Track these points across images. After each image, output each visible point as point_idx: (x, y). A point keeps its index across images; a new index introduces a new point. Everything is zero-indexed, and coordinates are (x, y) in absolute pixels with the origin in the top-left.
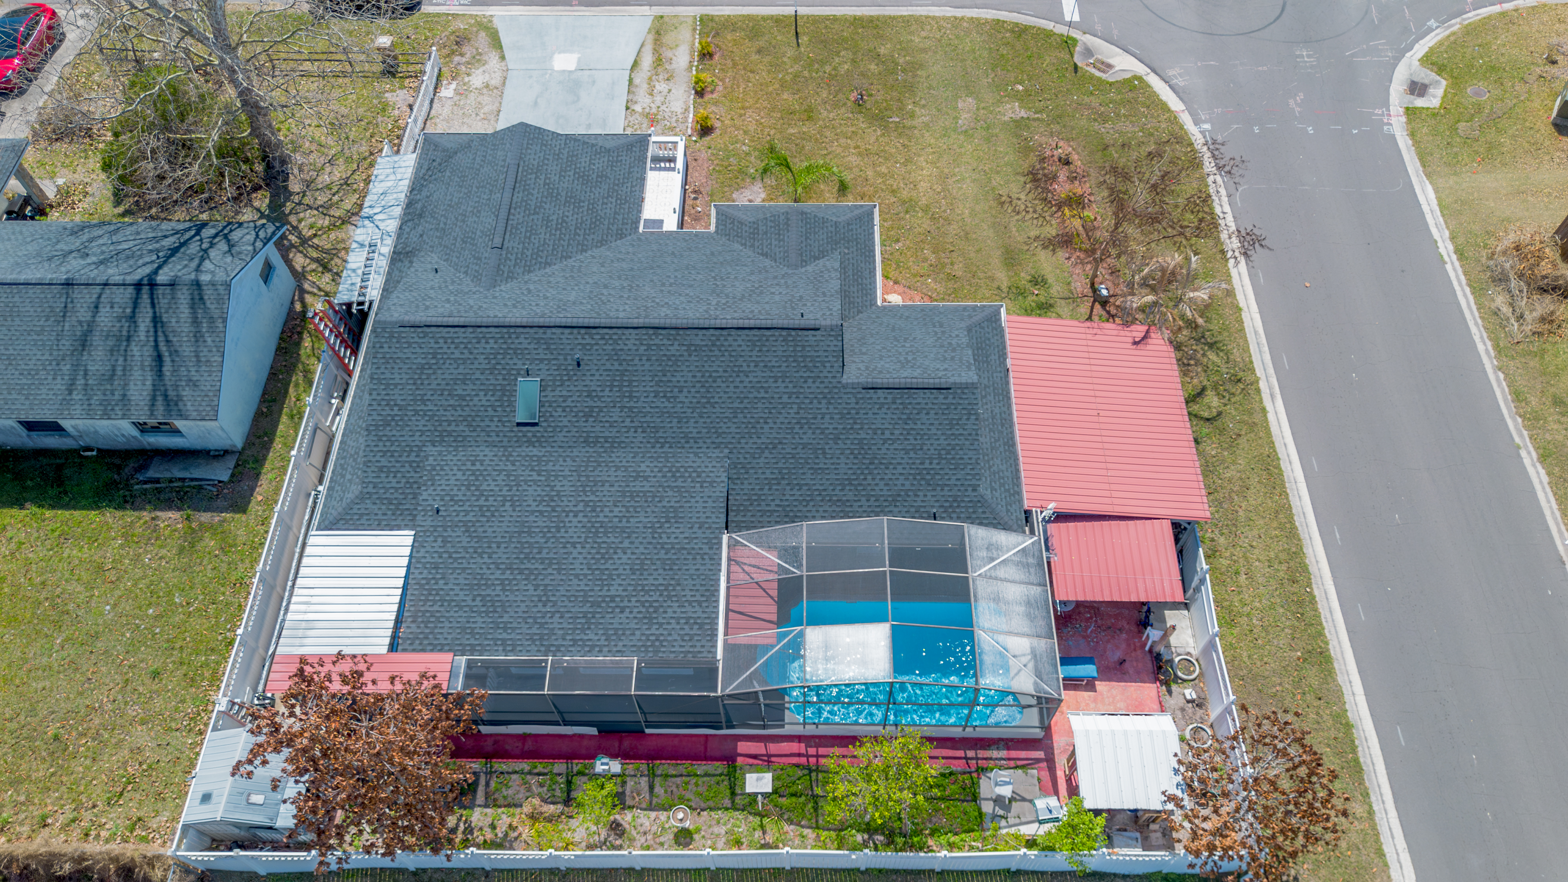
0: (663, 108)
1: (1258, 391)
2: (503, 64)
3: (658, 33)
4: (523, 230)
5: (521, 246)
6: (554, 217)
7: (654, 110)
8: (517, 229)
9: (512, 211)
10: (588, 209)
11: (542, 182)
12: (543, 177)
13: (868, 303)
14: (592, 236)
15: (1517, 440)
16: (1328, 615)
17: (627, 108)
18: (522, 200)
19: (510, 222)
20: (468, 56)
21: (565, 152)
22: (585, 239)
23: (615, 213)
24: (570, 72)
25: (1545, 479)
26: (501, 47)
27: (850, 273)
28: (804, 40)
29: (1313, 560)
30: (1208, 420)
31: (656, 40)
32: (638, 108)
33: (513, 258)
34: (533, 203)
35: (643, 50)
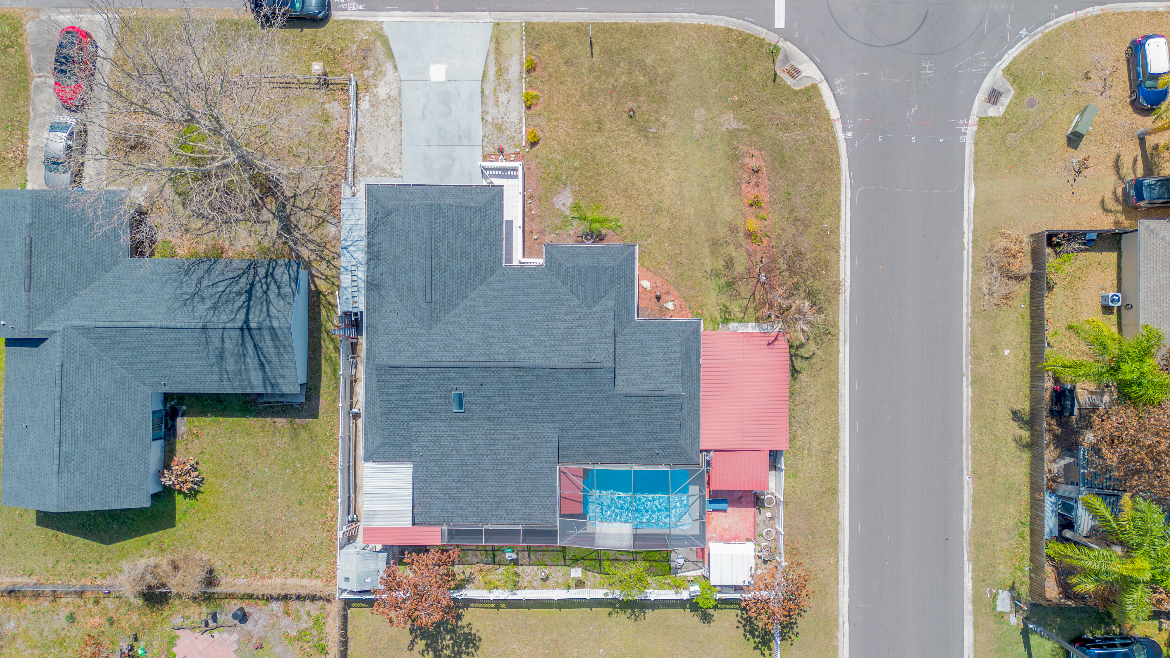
0: (505, 118)
1: (838, 340)
2: (396, 74)
3: (497, 42)
4: (440, 285)
5: (441, 298)
6: (456, 271)
7: (500, 121)
8: (437, 286)
9: (433, 273)
10: (474, 258)
11: (445, 247)
12: (446, 243)
13: (629, 320)
14: (477, 277)
15: (964, 370)
16: (842, 469)
17: (483, 119)
18: (438, 264)
19: (433, 282)
20: (372, 68)
21: (456, 219)
22: (474, 280)
23: (489, 256)
24: (442, 83)
25: (970, 394)
26: (393, 58)
27: (620, 302)
28: (596, 50)
29: (842, 440)
30: (807, 358)
31: (497, 49)
32: (489, 118)
33: (438, 307)
34: (443, 264)
35: (489, 60)
